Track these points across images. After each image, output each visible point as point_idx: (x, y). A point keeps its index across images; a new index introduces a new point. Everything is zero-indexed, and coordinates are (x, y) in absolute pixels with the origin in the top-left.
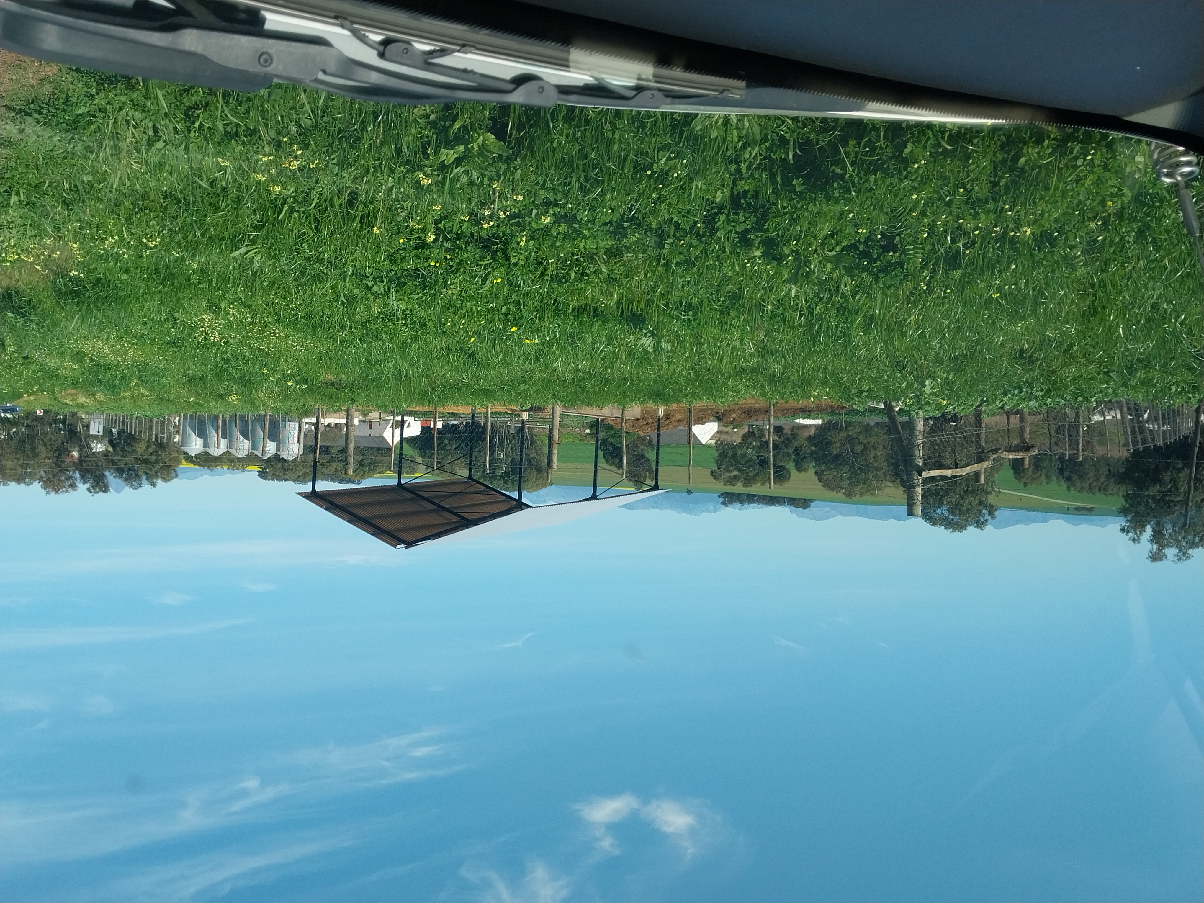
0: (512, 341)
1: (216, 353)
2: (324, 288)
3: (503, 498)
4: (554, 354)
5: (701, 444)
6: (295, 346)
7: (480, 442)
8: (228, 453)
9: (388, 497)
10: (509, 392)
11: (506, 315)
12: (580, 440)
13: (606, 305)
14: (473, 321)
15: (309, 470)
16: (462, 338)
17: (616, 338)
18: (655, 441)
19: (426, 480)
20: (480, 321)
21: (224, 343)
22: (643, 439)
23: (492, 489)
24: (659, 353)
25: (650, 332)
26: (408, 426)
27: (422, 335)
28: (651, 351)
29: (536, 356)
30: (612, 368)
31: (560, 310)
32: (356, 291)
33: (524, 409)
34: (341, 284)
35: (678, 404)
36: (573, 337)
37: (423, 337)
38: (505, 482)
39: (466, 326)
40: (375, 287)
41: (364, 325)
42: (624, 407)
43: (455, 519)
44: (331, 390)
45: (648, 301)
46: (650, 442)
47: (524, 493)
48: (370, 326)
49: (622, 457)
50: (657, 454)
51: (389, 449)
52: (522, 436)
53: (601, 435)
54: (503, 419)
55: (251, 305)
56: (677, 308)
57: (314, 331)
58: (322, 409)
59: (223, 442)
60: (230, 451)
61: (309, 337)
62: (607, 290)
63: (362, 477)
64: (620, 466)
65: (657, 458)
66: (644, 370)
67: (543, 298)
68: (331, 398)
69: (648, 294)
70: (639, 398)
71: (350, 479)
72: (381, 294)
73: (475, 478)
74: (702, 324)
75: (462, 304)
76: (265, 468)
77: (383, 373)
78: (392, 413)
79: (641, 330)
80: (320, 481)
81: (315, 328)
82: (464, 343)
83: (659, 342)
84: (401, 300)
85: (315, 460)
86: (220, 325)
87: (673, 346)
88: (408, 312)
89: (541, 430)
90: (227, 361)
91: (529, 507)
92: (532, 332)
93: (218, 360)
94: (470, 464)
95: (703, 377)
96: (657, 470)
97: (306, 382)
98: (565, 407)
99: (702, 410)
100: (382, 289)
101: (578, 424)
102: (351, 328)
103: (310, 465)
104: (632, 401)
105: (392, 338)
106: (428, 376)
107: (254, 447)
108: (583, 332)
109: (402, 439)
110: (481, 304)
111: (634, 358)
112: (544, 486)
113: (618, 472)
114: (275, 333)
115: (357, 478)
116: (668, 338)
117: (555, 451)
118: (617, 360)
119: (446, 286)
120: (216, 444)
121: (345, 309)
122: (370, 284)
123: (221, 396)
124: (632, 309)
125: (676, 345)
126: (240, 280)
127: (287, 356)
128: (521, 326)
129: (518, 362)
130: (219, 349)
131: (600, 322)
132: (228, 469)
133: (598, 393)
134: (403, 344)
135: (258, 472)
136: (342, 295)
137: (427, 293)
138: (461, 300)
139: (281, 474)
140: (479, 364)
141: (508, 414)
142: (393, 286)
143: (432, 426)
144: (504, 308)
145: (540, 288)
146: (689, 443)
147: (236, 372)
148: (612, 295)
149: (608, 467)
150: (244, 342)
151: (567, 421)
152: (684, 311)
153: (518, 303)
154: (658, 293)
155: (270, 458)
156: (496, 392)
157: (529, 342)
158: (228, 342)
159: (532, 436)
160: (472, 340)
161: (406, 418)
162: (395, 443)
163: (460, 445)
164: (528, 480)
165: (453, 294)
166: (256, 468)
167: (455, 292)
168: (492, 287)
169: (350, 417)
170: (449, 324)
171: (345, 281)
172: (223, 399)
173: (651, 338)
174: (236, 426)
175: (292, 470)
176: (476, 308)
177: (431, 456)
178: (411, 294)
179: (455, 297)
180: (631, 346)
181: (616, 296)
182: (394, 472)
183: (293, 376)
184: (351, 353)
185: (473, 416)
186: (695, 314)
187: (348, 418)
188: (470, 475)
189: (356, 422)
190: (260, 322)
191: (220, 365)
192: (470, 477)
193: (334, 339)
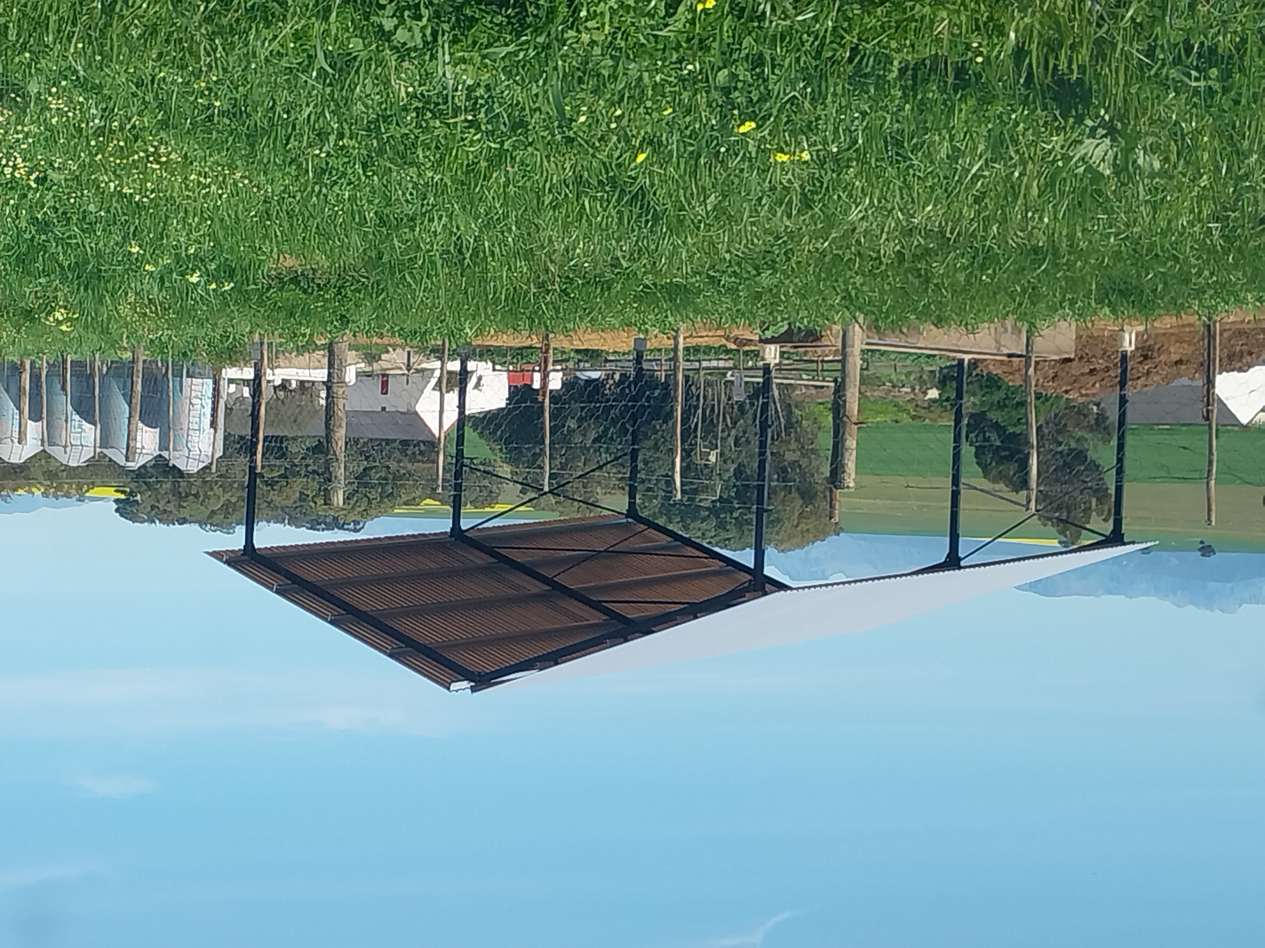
0: (743, 159)
1: (17, 207)
2: (275, 37)
3: (717, 565)
4: (849, 187)
5: (1238, 424)
6: (206, 186)
7: (657, 424)
8: (44, 455)
9: (429, 563)
10: (733, 290)
11: (726, 91)
12: (914, 418)
13: (987, 59)
14: (641, 110)
15: (237, 496)
16: (616, 154)
17: (1016, 142)
18: (1113, 416)
19: (522, 522)
20: (660, 110)
21: (37, 181)
22: (1081, 412)
23: (688, 542)
24: (1130, 177)
25: (1103, 124)
26: (477, 386)
27: (515, 148)
28: (1108, 172)
29: (804, 194)
30: (1003, 222)
31: (866, 76)
32: (356, 44)
33: (768, 334)
34: (318, 26)
35: (1178, 315)
36: (899, 144)
37: (519, 155)
38: (722, 526)
39: (625, 122)
40: (399, 31)
41: (372, 128)
42: (1032, 325)
43: (597, 618)
44: (291, 294)
45: (1099, 42)
46: (1101, 418)
47: (770, 552)
48: (387, 130)
49: (1028, 456)
50: (1121, 447)
51: (432, 444)
52: (765, 406)
53: (970, 403)
54: (714, 363)
55: (101, 86)
56: (1177, 61)
57: (252, 146)
58: (270, 345)
59: (33, 429)
60: (49, 449)
61: (239, 163)
62: (990, 18)
63: (366, 514)
64: (1024, 484)
65: (1120, 460)
66: (1089, 226)
67: (822, 45)
68: (292, 314)
69: (1099, 26)
70: (1072, 302)
71: (335, 519)
72: (415, 49)
73: (644, 514)
74: (1244, 102)
75: (615, 67)
76: (131, 493)
77: (418, 247)
78: (438, 353)
79: (1080, 120)
80: (263, 524)
81: (252, 138)
82: (619, 166)
83: (1129, 150)
84: (463, 60)
85: (252, 469)
86: (26, 136)
87: (1167, 160)
88: (481, 91)
89: (813, 391)
90: (44, 226)
91: (781, 587)
92: (792, 133)
93: (24, 224)
94: (633, 477)
95: (1247, 242)
96: (1119, 490)
97: (231, 274)
98: (877, 328)
99: (1240, 333)
100: (418, 36)
101: (908, 375)
102: (341, 136)
103: (241, 485)
104: (1053, 309)
105: (442, 159)
106: (529, 255)
107: (105, 441)
108: (926, 130)
109: (462, 419)
110: (663, 66)
111: (1062, 193)
112: (821, 534)
113: (1013, 496)
114: (156, 154)
115: (352, 517)
116: (1150, 140)
117: (851, 443)
118: (1016, 199)
119: (574, 23)
120: (16, 435)
121: (328, 90)
122: (389, 24)
123: (28, 314)
124: (1056, 66)
125: (1173, 157)
126: (74, 24)
127: (186, 211)
128: (765, 119)
129: (755, 212)
130: (25, 196)
131: (972, 102)
132: (45, 495)
133: (964, 290)
134: (467, 173)
135: (117, 501)
136: (320, 55)
137: (527, 42)
138: (612, 57)
139: (171, 507)
140: (656, 218)
141: (728, 351)
142: (446, 27)
143: (536, 385)
144: (722, 76)
145: (816, 19)
146: (1207, 418)
147: (65, 253)
148: (1002, 33)
149: (986, 485)
150: (84, 178)
151: (881, 368)
152: (1197, 69)
153: (758, 61)
154: (1125, 23)
155: (144, 466)
156: (700, 291)
157: (785, 158)
158: (45, 179)
159: (788, 408)
160: (641, 158)
161: (471, 365)
162: (446, 427)
163: (606, 430)
164: (778, 520)
165: (593, 43)
166: (111, 494)
167: (599, 37)
168: (692, 22)
169: (337, 362)
170: (583, 119)
171: (326, 19)
172: (32, 320)
173: (1108, 141)
174: (64, 388)
175: (196, 496)
176: (651, 77)
177: (534, 461)
178: (489, 45)
179: (597, 51)
180: (1054, 161)
181: (1012, 35)
182: (443, 502)
183: (199, 260)
184: (339, 200)
185: (639, 358)
186: (1226, 76)
187: (331, 365)
188: (632, 504)
189: (350, 375)
190: (122, 129)
191: (27, 236)
192: (632, 512)
193: (299, 166)
